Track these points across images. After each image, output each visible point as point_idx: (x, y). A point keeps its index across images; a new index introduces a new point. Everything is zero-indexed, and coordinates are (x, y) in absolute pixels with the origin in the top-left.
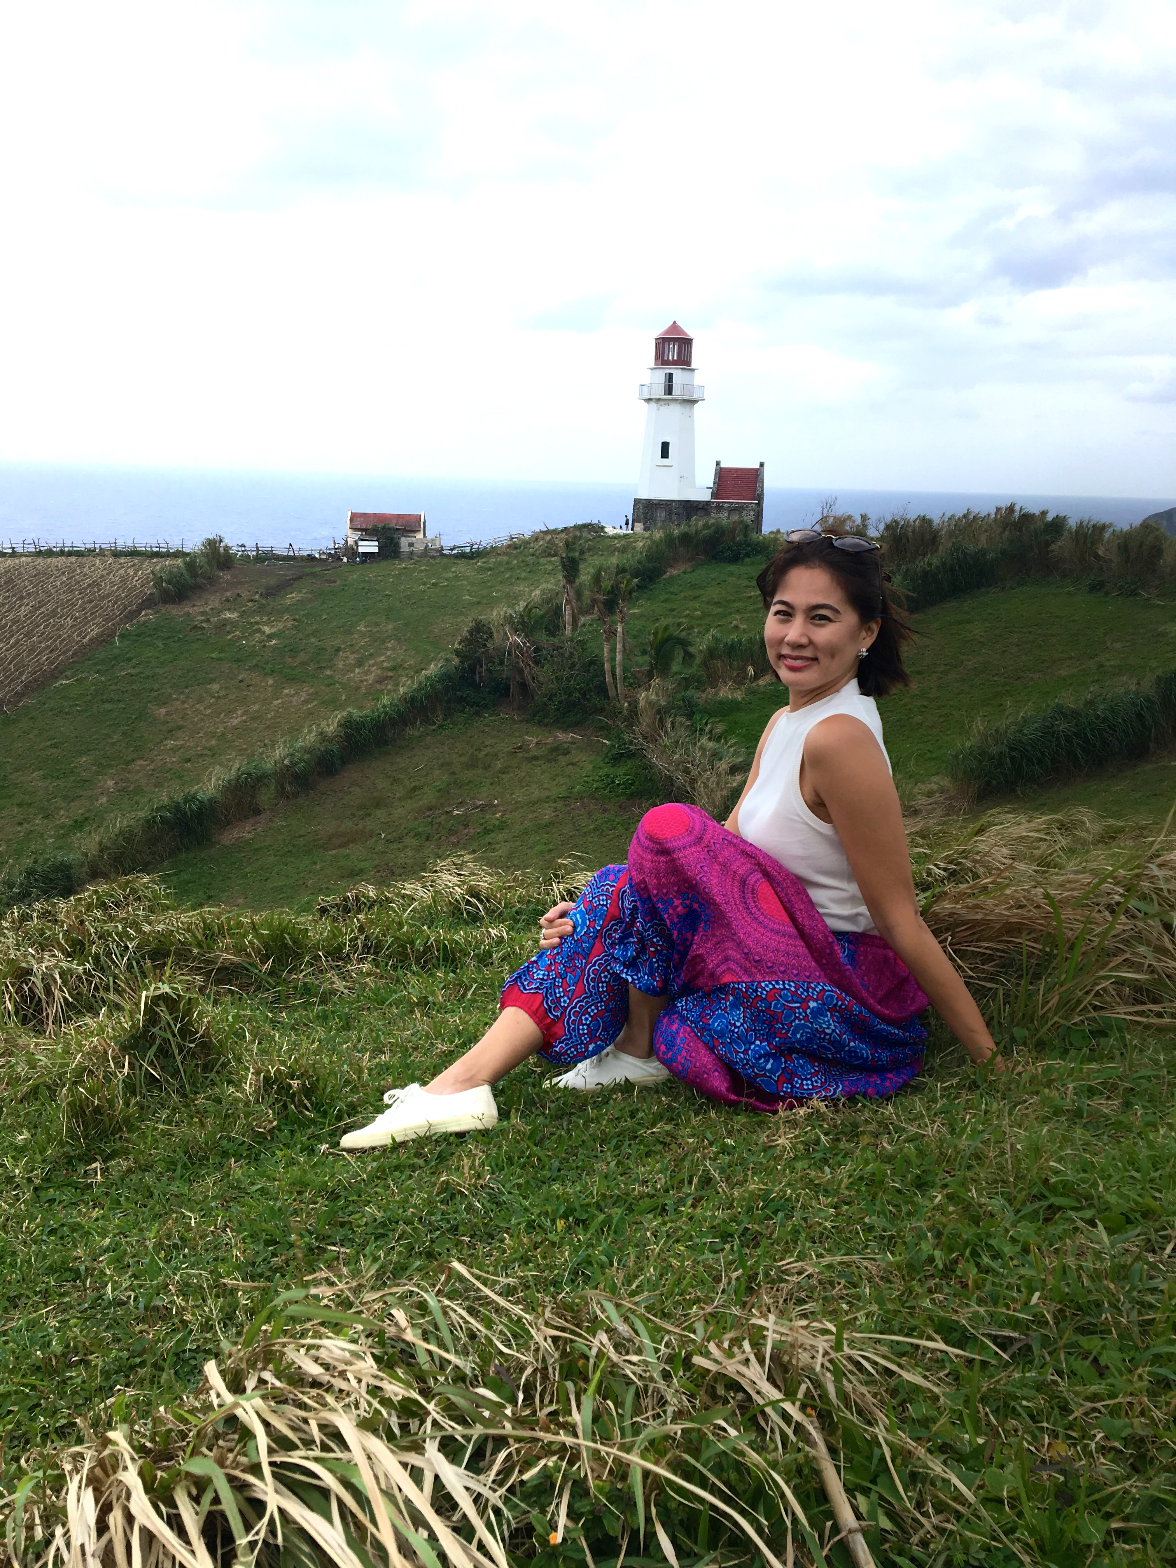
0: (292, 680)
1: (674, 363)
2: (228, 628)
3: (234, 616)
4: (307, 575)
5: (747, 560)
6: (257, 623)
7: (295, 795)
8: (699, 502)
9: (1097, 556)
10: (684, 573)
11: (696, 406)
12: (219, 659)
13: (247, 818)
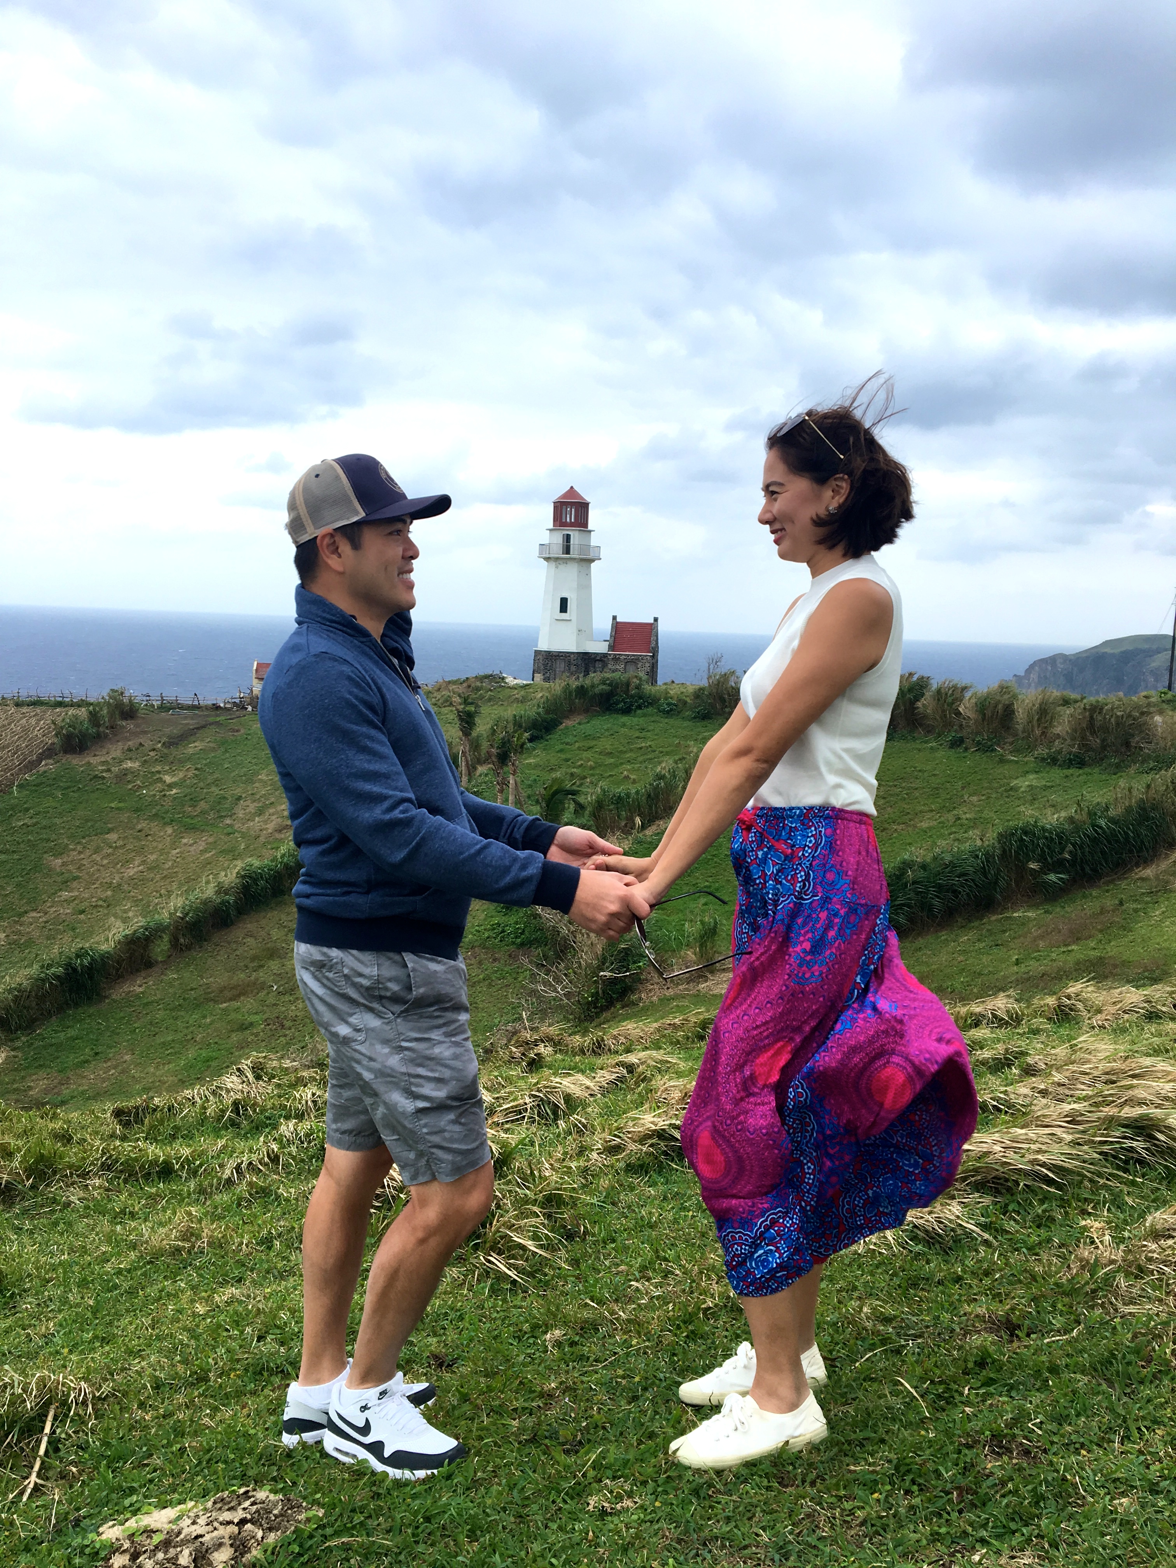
0: (191, 828)
1: (571, 525)
2: (129, 777)
3: (136, 765)
4: (212, 724)
5: (639, 712)
6: (159, 772)
7: (189, 948)
8: (597, 654)
9: (958, 714)
10: (580, 724)
11: (593, 565)
12: (118, 809)
13: (138, 971)
